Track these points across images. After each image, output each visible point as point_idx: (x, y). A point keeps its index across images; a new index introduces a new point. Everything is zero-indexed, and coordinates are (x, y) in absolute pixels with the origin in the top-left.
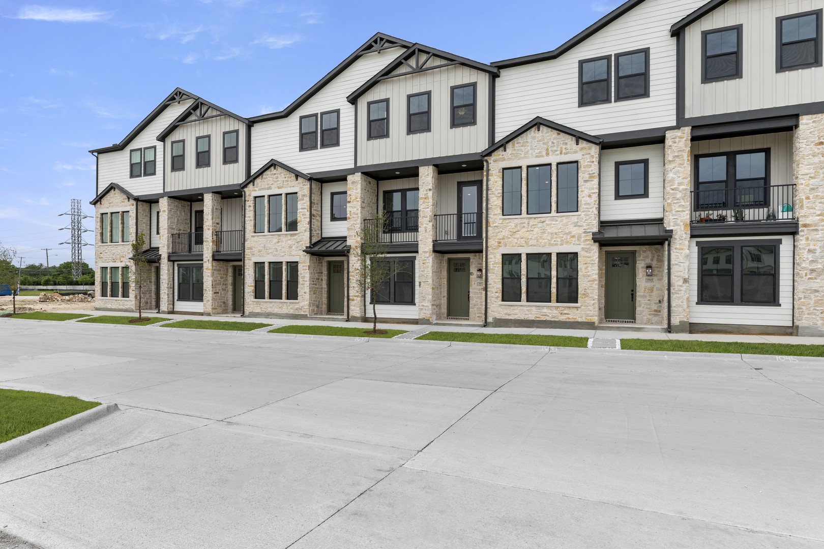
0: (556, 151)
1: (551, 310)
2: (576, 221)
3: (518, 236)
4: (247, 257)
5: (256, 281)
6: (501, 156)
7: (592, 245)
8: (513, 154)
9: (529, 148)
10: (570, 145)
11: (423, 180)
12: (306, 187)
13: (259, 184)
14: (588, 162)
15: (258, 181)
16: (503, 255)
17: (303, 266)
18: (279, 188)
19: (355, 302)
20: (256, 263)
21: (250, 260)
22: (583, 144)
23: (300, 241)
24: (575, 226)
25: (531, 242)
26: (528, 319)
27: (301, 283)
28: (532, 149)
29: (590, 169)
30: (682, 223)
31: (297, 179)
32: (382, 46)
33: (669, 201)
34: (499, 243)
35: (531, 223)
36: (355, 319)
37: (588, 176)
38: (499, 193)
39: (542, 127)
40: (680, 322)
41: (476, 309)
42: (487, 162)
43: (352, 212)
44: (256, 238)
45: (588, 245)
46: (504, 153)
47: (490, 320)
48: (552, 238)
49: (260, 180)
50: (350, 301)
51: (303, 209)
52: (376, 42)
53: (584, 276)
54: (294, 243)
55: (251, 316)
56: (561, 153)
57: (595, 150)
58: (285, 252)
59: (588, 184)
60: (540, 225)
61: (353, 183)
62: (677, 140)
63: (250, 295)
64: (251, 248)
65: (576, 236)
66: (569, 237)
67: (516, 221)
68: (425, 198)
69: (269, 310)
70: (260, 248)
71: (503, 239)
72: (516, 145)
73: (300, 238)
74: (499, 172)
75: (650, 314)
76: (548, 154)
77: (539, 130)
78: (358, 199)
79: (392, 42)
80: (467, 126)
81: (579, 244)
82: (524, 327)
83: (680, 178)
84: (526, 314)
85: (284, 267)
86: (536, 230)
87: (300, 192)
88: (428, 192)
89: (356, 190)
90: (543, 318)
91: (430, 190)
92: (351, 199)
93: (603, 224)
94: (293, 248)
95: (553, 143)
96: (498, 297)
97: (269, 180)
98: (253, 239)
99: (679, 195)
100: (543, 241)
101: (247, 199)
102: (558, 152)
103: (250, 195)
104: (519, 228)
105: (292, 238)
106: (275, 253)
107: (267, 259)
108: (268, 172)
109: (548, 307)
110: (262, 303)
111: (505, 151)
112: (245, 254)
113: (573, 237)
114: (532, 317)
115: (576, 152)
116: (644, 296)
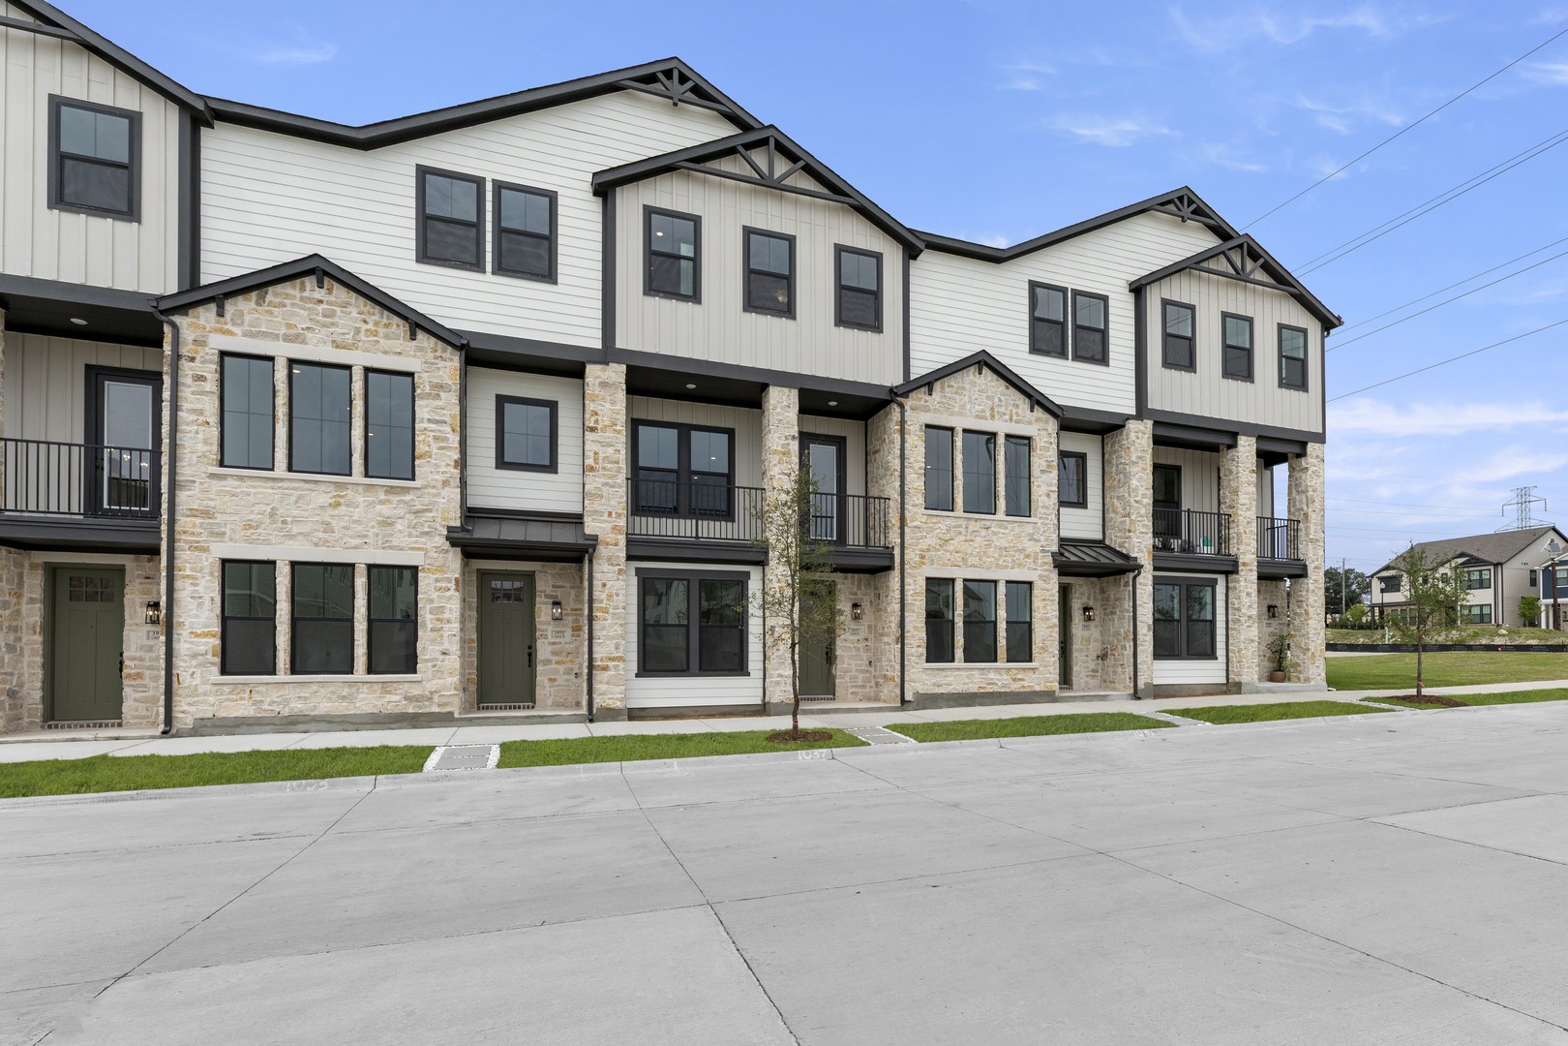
0: (1005, 414)
1: (998, 675)
2: (1031, 531)
3: (952, 548)
4: (186, 541)
5: (225, 620)
6: (922, 403)
7: (1051, 571)
8: (943, 403)
9: (966, 399)
10: (1023, 409)
11: (778, 414)
12: (448, 364)
13: (247, 318)
14: (1045, 442)
15: (243, 307)
16: (927, 579)
17: (437, 580)
18: (337, 345)
19: (612, 673)
20: (224, 562)
21: (206, 550)
22: (1039, 412)
23: (426, 510)
24: (1031, 540)
25: (971, 560)
26: (968, 691)
27: (430, 626)
28: (970, 402)
29: (1048, 454)
30: (1145, 550)
31: (413, 337)
32: (683, 93)
33: (1133, 517)
34: (923, 557)
35: (971, 528)
36: (611, 714)
37: (1045, 464)
38: (920, 468)
39: (985, 370)
40: (1145, 684)
41: (847, 679)
42: (901, 406)
43: (601, 455)
44: (230, 482)
45: (1046, 570)
46: (928, 398)
47: (908, 697)
48: (1000, 556)
49: (252, 305)
50: (594, 672)
51: (437, 422)
52: (668, 74)
53: (1042, 619)
54: (401, 512)
55: (209, 730)
56: (1011, 420)
57: (1052, 425)
58: (366, 536)
59: (1045, 476)
60: (984, 532)
61: (604, 385)
62: (1140, 435)
63: (200, 665)
64: (207, 513)
65: (1032, 555)
66: (1022, 556)
67: (948, 522)
68: (784, 454)
69: (297, 706)
70: (251, 517)
71: (928, 550)
72: (947, 389)
73: (426, 500)
74: (921, 430)
75: (1087, 676)
76: (993, 416)
77: (980, 373)
78: (619, 428)
79: (703, 95)
80: (867, 331)
81: (1035, 569)
82: (960, 706)
83: (1143, 488)
84: (964, 684)
85: (361, 582)
86: (978, 539)
87: (425, 375)
88: (790, 441)
89: (613, 403)
90: (990, 689)
91: (794, 437)
92: (596, 422)
93: (1064, 542)
94: (399, 527)
95: (1000, 400)
96: (922, 655)
97: (293, 314)
98: (216, 485)
99: (1143, 511)
100: (989, 560)
101: (184, 351)
102: (1007, 417)
103: (200, 343)
104: (953, 534)
105: (395, 499)
106: (321, 535)
107: (283, 552)
108: (289, 289)
109: (996, 670)
110: (262, 688)
111: (930, 395)
112: (178, 528)
113: (1028, 556)
114: (973, 688)
115: (1030, 423)
116: (1081, 651)
